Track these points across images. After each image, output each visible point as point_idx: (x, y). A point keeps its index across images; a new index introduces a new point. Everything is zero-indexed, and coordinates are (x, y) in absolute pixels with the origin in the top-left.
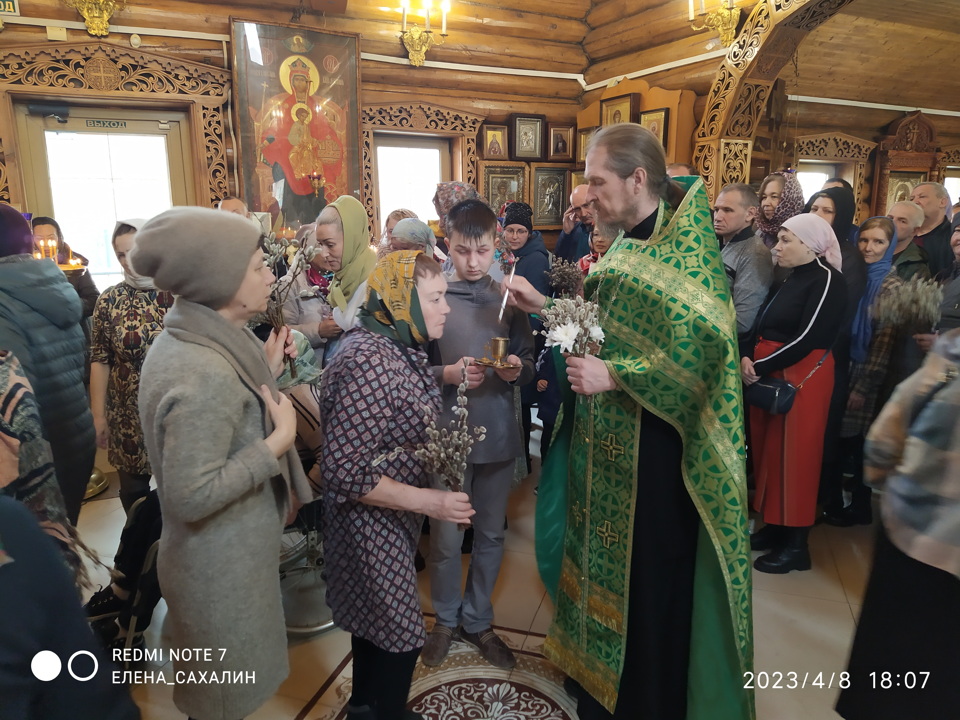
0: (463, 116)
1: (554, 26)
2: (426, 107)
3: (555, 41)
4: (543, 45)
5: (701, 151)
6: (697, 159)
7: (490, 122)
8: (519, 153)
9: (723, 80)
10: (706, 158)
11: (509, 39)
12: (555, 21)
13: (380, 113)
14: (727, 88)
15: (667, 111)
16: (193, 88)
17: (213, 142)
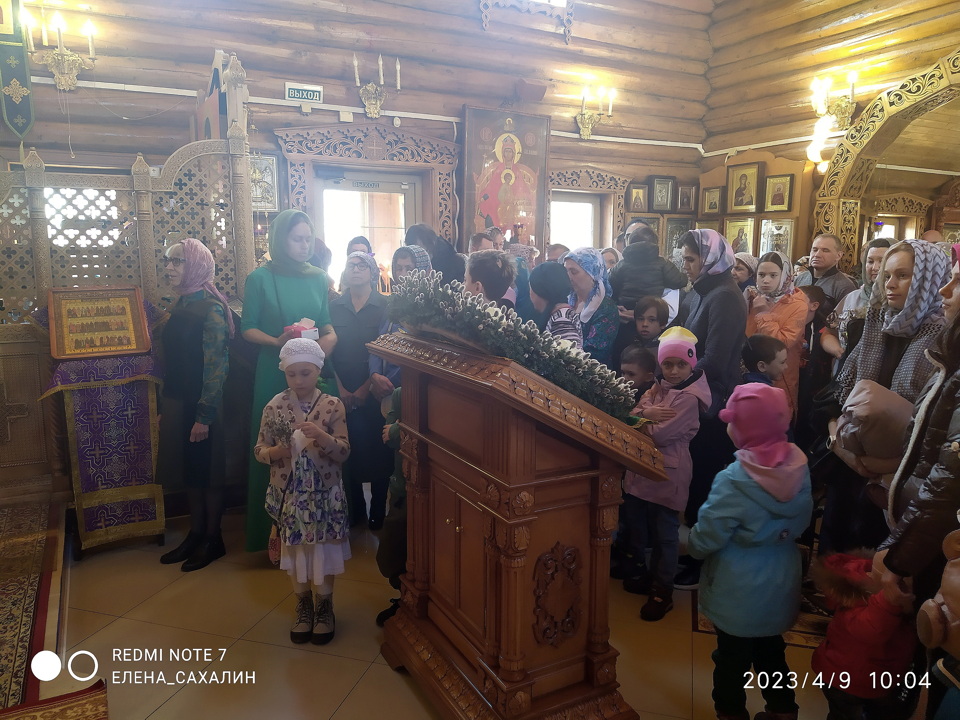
0: (617, 178)
1: (683, 107)
2: (590, 171)
3: (682, 118)
4: (675, 122)
5: (821, 207)
6: (818, 213)
7: (635, 183)
8: (655, 208)
9: (841, 155)
10: (826, 213)
11: (650, 117)
12: (683, 103)
13: (558, 176)
14: (845, 161)
15: (792, 177)
16: (434, 158)
17: (444, 199)
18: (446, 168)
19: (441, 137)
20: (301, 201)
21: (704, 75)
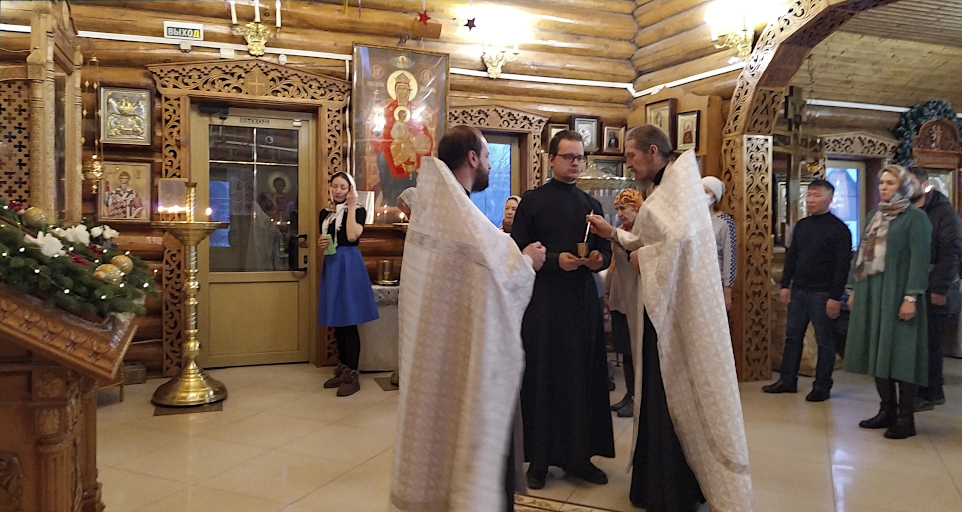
0: (530, 117)
1: (606, 46)
2: (500, 110)
3: (608, 57)
4: (599, 61)
5: (728, 144)
6: (725, 151)
7: (553, 120)
9: (742, 88)
10: (732, 150)
11: (569, 56)
12: (607, 42)
13: (463, 114)
14: (745, 94)
15: (699, 113)
16: (322, 95)
17: (333, 136)
18: (337, 105)
19: (332, 74)
20: (175, 134)
21: (632, 14)
